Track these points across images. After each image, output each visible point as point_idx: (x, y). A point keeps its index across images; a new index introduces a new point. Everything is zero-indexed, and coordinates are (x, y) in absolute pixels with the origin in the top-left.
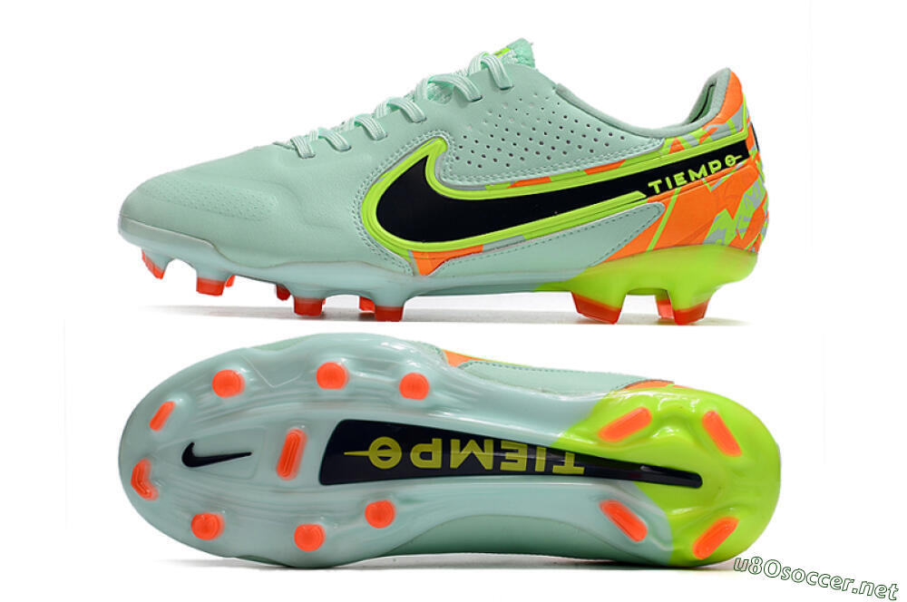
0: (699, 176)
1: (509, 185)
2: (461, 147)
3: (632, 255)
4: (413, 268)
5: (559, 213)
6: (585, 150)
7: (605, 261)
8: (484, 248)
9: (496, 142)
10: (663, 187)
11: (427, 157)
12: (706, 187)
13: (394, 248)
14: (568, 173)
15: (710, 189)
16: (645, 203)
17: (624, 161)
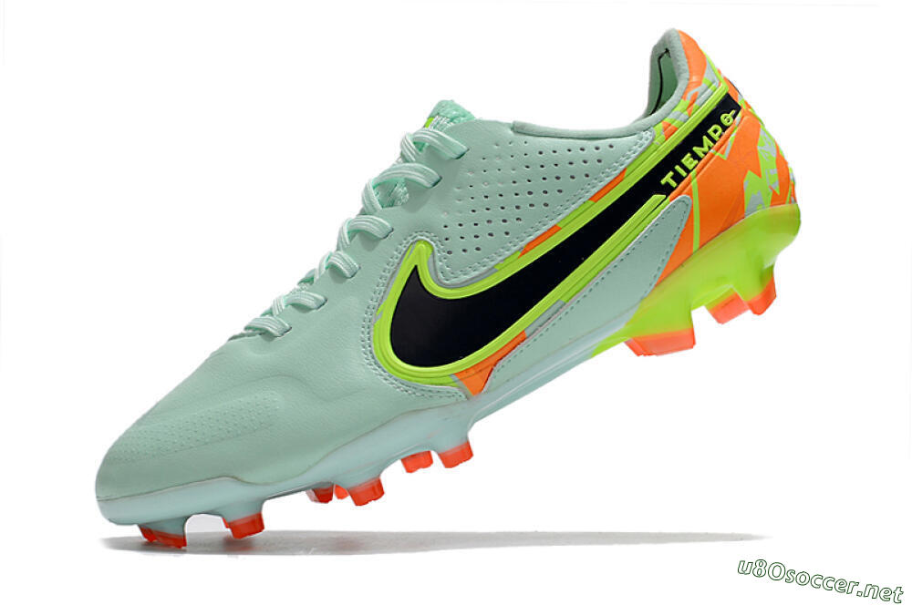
0: (706, 149)
1: (519, 253)
2: (447, 239)
3: (681, 265)
4: (464, 393)
5: (586, 258)
6: (580, 178)
7: (656, 285)
8: (527, 333)
9: (482, 214)
10: (678, 178)
11: (416, 267)
12: (718, 157)
13: (434, 381)
14: (576, 210)
15: (725, 157)
16: (668, 203)
17: (625, 170)
